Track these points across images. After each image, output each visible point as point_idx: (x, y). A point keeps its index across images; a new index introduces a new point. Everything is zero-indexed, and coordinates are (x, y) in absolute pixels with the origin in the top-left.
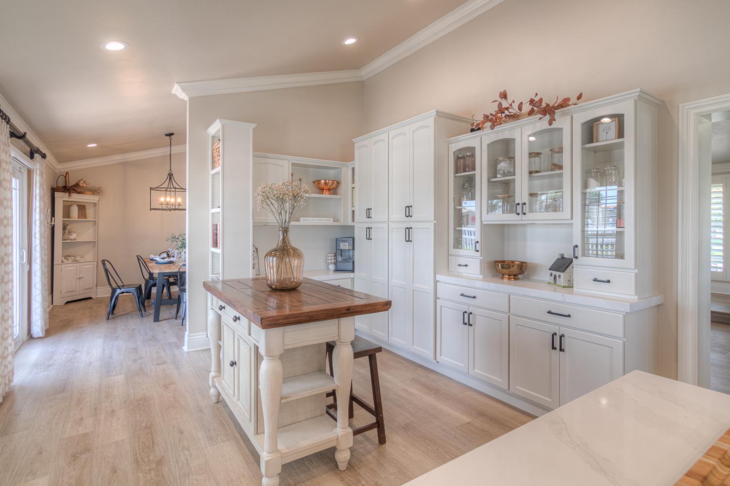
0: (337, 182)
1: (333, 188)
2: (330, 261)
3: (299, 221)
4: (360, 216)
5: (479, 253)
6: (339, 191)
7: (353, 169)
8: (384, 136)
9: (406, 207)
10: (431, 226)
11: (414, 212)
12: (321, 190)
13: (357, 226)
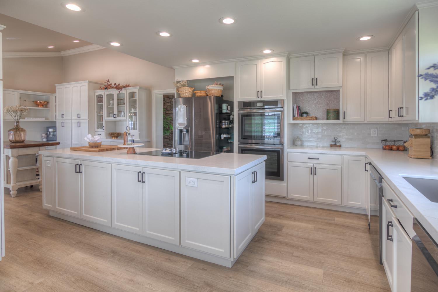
0: (47, 102)
1: (46, 104)
2: (43, 137)
3: (25, 119)
4: (59, 117)
5: (104, 131)
6: (48, 106)
7: (56, 97)
8: (69, 86)
9: (78, 114)
10: (87, 121)
11: (81, 116)
12: (38, 105)
13: (57, 121)
